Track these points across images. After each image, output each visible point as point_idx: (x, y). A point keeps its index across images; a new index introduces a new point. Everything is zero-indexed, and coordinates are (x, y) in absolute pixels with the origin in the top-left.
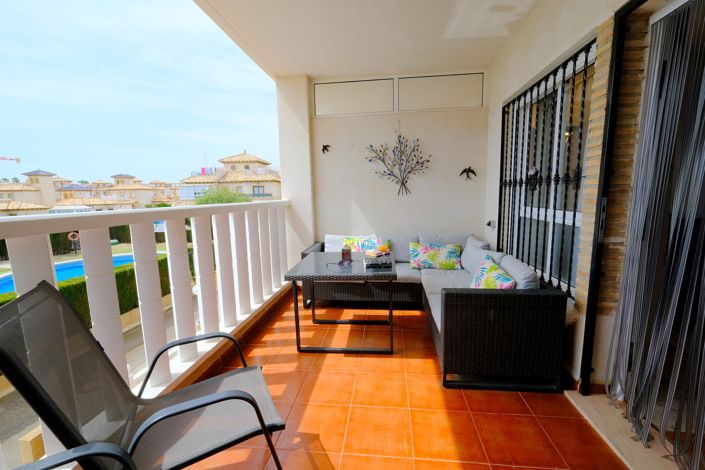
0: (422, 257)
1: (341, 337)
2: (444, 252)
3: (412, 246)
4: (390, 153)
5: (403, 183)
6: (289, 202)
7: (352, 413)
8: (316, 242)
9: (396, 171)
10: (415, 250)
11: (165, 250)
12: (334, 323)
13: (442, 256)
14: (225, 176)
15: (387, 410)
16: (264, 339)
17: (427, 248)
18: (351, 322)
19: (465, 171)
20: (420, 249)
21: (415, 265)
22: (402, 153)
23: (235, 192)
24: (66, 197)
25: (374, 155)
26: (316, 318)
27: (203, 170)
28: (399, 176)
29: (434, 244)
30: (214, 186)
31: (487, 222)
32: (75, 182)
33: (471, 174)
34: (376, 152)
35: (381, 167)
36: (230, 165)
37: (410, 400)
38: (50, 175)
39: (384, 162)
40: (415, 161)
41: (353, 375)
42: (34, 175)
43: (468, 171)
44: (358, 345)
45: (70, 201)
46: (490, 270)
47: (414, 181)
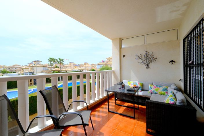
0: (153, 89)
1: (122, 110)
2: (161, 89)
3: (150, 86)
4: (143, 57)
5: (148, 66)
6: (114, 71)
7: (115, 131)
8: (121, 82)
9: (145, 62)
10: (151, 87)
11: (91, 81)
12: (121, 106)
13: (160, 90)
14: (107, 62)
15: (125, 134)
16: (101, 106)
17: (155, 87)
18: (126, 106)
19: (171, 61)
20: (152, 87)
21: (150, 92)
22: (147, 56)
23: (109, 67)
24: (75, 67)
25: (138, 57)
26: (116, 103)
27: (103, 61)
28: (146, 63)
29: (158, 86)
30: (104, 65)
31: (180, 79)
32: (77, 64)
33: (173, 62)
34: (139, 56)
35: (141, 61)
36: (109, 60)
37: (134, 133)
38: (73, 63)
39: (141, 59)
40: (151, 59)
41: (120, 121)
42: (70, 63)
43: (172, 62)
44: (125, 114)
45: (76, 68)
46: (170, 96)
47: (151, 65)
